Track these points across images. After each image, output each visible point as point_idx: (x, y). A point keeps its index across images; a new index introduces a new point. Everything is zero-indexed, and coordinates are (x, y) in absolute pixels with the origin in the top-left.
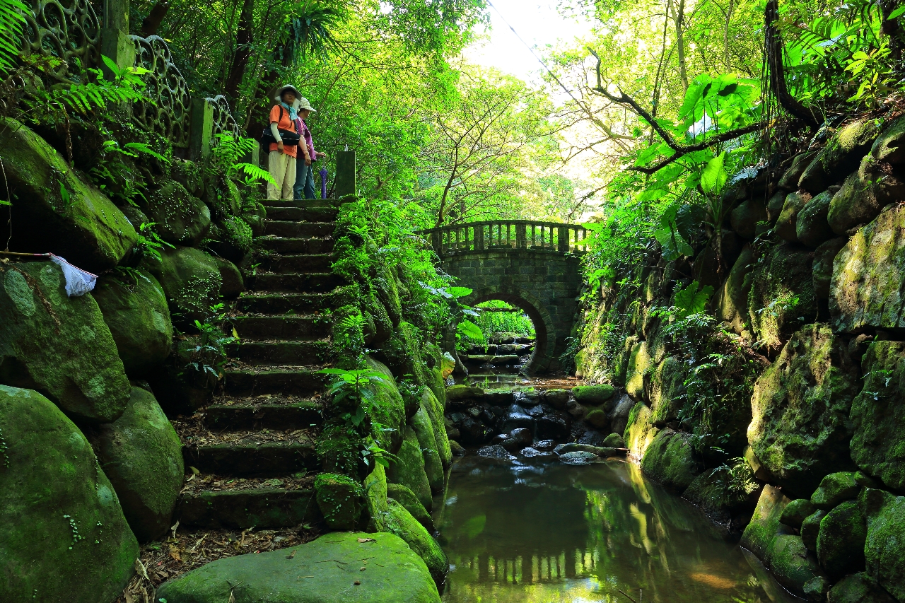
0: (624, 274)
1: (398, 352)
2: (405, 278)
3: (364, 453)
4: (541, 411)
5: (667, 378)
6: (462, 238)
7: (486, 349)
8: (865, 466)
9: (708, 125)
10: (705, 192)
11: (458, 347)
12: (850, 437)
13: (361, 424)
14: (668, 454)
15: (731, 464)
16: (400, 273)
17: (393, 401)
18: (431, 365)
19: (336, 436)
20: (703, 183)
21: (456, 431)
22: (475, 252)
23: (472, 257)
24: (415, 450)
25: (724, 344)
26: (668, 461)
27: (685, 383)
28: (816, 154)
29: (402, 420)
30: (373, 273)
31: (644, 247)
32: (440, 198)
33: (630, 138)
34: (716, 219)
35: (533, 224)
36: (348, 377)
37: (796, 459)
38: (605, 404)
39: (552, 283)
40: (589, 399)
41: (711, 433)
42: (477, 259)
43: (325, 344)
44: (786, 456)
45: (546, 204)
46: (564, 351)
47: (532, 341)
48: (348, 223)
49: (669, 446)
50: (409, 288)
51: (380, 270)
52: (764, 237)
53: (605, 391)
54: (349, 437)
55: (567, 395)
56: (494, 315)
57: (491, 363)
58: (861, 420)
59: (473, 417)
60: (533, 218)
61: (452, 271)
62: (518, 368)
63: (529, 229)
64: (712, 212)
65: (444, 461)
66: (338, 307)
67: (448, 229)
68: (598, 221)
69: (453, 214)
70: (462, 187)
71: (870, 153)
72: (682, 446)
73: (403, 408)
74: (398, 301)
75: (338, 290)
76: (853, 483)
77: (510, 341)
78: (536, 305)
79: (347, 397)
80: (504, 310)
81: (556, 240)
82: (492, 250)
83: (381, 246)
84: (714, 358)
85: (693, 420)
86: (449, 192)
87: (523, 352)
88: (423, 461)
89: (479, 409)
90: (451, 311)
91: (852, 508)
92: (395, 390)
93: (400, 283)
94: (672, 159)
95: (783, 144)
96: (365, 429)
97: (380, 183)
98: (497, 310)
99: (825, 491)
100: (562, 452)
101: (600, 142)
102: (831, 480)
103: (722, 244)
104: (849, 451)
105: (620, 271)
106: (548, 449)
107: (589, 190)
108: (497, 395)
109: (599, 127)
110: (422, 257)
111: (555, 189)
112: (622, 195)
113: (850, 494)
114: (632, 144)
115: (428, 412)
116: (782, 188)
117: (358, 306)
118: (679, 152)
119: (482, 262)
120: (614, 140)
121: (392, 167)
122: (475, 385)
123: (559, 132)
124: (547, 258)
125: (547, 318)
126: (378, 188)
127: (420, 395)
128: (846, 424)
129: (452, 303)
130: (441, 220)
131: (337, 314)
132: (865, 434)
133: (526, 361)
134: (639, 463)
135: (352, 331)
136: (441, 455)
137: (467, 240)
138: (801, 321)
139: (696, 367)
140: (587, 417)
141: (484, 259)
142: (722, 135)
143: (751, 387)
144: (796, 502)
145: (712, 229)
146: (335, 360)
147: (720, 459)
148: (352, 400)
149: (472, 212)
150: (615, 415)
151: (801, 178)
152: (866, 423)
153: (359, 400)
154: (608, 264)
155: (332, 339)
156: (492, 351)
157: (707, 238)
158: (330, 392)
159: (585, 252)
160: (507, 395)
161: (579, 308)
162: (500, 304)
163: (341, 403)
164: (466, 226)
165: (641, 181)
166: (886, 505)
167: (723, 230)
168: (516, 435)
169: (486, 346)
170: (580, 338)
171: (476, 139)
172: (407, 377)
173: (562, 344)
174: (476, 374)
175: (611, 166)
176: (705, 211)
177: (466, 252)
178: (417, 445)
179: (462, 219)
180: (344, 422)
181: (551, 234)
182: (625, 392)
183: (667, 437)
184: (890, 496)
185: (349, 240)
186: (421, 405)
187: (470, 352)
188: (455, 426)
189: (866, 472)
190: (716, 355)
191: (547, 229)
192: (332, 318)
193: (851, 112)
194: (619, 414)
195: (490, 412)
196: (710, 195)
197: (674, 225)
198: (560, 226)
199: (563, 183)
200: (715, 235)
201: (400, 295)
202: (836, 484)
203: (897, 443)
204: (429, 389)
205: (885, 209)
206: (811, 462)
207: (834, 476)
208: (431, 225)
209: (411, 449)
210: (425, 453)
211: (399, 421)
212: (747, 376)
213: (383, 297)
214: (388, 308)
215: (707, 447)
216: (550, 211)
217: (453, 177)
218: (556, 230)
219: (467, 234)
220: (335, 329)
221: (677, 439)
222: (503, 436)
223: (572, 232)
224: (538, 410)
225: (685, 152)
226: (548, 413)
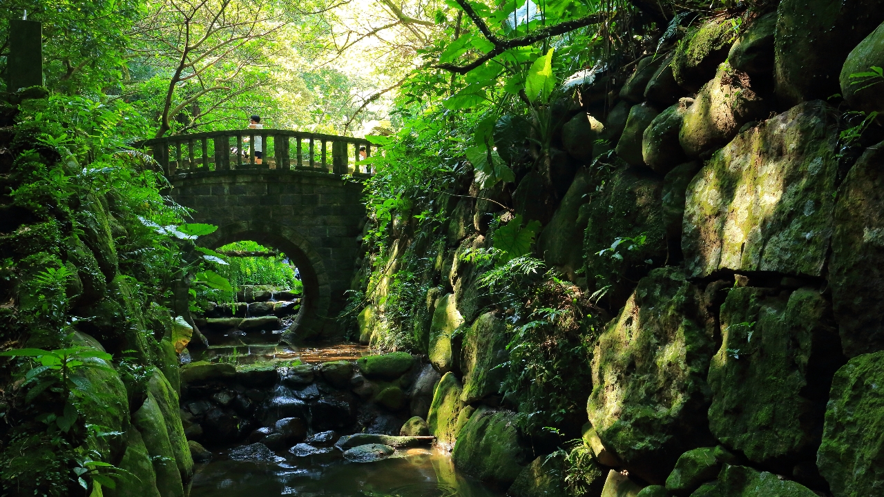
0: (423, 206)
1: (114, 319)
2: (119, 211)
3: (78, 470)
4: (316, 392)
5: (484, 341)
6: (198, 154)
7: (234, 310)
8: (726, 439)
9: (531, 14)
10: (531, 100)
11: (193, 307)
12: (709, 405)
13: (72, 428)
14: (487, 440)
15: (568, 448)
16: (111, 203)
17: (111, 391)
18: (158, 336)
19: (34, 449)
20: (527, 89)
21: (198, 428)
22: (217, 174)
23: (212, 181)
24: (143, 459)
25: (556, 294)
26: (487, 450)
27: (507, 347)
28: (665, 57)
29: (125, 418)
30: (75, 204)
31: (450, 170)
32: (164, 94)
33: (427, 24)
34: (544, 135)
35: (299, 136)
36: (49, 361)
37: (646, 436)
38: (401, 379)
39: (325, 217)
40: (380, 373)
41: (543, 410)
42: (220, 184)
43: (6, 312)
44: (634, 433)
45: (312, 109)
46: (343, 309)
47: (296, 296)
48: (36, 130)
49: (489, 429)
50: (125, 225)
51: (85, 199)
52: (603, 159)
53: (401, 361)
54: (55, 449)
55: (351, 369)
56: (242, 262)
57: (239, 329)
58: (720, 384)
59: (221, 406)
60: (295, 127)
61: (183, 200)
62: (279, 335)
63: (293, 141)
64: (538, 125)
65: (183, 472)
66: (26, 256)
67: (177, 140)
68: (385, 133)
69: (182, 118)
70: (195, 81)
71: (727, 60)
72: (505, 429)
73: (126, 400)
74: (111, 245)
75: (25, 230)
76: (713, 461)
77: (266, 297)
78: (303, 247)
79: (48, 390)
80: (257, 255)
81: (329, 157)
82: (242, 170)
83: (84, 165)
84: (544, 313)
85: (518, 394)
86: (176, 87)
87: (283, 312)
88: (154, 474)
89: (229, 394)
90: (184, 257)
91: (712, 491)
92: (115, 375)
93: (112, 218)
94: (491, 55)
95: (626, 44)
96: (77, 437)
97: (70, 70)
98: (248, 254)
99: (682, 473)
100: (347, 446)
101: (386, 27)
102: (688, 459)
103: (552, 168)
104: (707, 422)
105: (418, 202)
106: (328, 443)
107: (373, 92)
108: (254, 374)
109: (386, 7)
110: (144, 182)
111: (325, 89)
112: (420, 100)
113: (710, 474)
114: (427, 32)
115: (158, 402)
116: (625, 99)
117: (57, 254)
118: (500, 47)
119: (227, 188)
120: (406, 25)
121: (89, 47)
122: (216, 361)
123: (333, 10)
124: (318, 182)
125: (319, 264)
126: (66, 76)
127: (148, 379)
128: (704, 391)
129: (186, 246)
130: (165, 127)
131: (22, 265)
132: (725, 400)
133: (289, 325)
134: (449, 454)
135: (49, 292)
136: (179, 462)
137: (205, 156)
138: (649, 265)
139: (521, 325)
140: (378, 397)
141: (230, 184)
142: (552, 28)
143: (590, 349)
144: (647, 489)
145: (538, 148)
146: (24, 335)
147: (553, 443)
148: (58, 394)
149: (211, 116)
150: (415, 391)
151: (648, 87)
152: (726, 387)
153: (67, 392)
154: (402, 189)
155: (16, 303)
156: (242, 312)
157: (532, 159)
158: (17, 384)
159: (368, 176)
160: (267, 373)
161: (362, 250)
162: (252, 245)
163: (37, 400)
164: (204, 137)
165: (446, 83)
166: (749, 483)
167: (553, 150)
168: (284, 427)
169: (234, 305)
170: (364, 290)
171: (216, 13)
172: (127, 355)
173: (340, 300)
174: (218, 344)
175: (402, 59)
176: (530, 124)
177: (204, 172)
178: (143, 452)
179: (195, 126)
180: (44, 427)
181: (324, 149)
182: (427, 361)
183: (486, 417)
184: (754, 472)
185: (38, 155)
186: (149, 394)
187: (209, 314)
188: (195, 420)
189: (727, 447)
190: (547, 310)
191: (318, 144)
192: (16, 273)
193: (704, 8)
194: (420, 391)
195: (246, 397)
196: (536, 104)
197: (491, 140)
198: (334, 139)
199: (338, 80)
200: (542, 156)
201: (115, 235)
202: (694, 463)
203: (760, 409)
204: (159, 371)
205: (743, 128)
206: (664, 439)
207: (690, 454)
208: (151, 134)
209: (136, 458)
210: (157, 463)
211: (121, 419)
212: (584, 335)
213: (91, 240)
214: (97, 255)
215: (538, 427)
216: (318, 119)
217: (182, 66)
218: (329, 145)
219: (204, 148)
220: (23, 288)
221: (499, 420)
222: (264, 430)
223: (351, 148)
224: (312, 391)
225: (507, 47)
226: (325, 394)
